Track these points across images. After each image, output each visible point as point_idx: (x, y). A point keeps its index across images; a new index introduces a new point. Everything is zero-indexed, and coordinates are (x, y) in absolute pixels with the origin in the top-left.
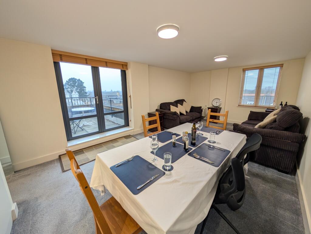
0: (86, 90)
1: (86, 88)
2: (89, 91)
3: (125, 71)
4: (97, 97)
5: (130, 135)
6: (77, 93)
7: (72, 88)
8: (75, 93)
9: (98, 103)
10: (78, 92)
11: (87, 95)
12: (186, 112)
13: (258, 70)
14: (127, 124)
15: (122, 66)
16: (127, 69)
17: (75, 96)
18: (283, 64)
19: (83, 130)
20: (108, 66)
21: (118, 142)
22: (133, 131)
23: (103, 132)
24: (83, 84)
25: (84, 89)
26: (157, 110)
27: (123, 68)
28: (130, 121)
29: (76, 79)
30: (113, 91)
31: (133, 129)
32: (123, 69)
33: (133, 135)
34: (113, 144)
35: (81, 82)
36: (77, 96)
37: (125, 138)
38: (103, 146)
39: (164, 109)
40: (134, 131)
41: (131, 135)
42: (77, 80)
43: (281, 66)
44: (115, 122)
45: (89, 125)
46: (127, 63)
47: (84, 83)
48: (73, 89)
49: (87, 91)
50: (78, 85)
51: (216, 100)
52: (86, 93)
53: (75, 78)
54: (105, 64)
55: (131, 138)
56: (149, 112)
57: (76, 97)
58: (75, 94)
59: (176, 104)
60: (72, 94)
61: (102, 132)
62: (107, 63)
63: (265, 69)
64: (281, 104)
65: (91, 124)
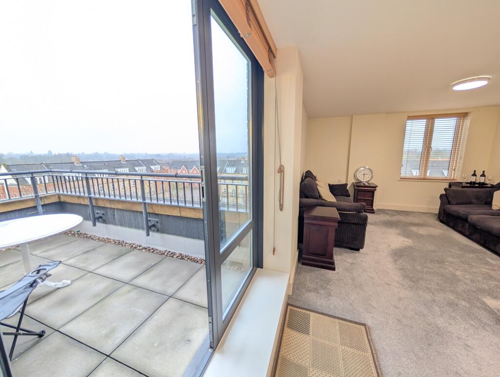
13: (425, 120)
18: (467, 113)
28: (274, 251)
31: (290, 277)
43: (462, 115)
51: (363, 169)
63: (436, 120)
64: (474, 175)
65: (69, 282)
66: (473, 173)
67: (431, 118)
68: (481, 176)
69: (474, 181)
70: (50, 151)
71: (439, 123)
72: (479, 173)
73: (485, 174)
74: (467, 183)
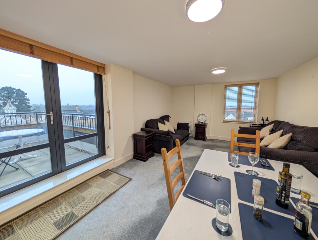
0: (29, 103)
1: (29, 100)
2: (34, 104)
3: (101, 76)
4: (51, 112)
5: (108, 170)
6: (13, 107)
7: (5, 100)
8: (10, 106)
9: (52, 123)
10: (16, 106)
11: (31, 109)
12: (174, 130)
13: (237, 87)
14: (102, 152)
15: (96, 68)
16: (105, 74)
17: (9, 111)
18: (259, 83)
19: (17, 169)
20: (74, 64)
21: (90, 186)
22: (112, 162)
23: (62, 172)
24: (26, 96)
25: (27, 101)
26: (142, 129)
27: (99, 71)
28: (108, 147)
29: (14, 89)
30: (70, 105)
31: (114, 159)
32: (98, 73)
33: (113, 169)
34: (81, 192)
35: (23, 92)
36: (14, 111)
37: (100, 176)
38: (61, 200)
39: (152, 128)
40: (115, 162)
41: (110, 169)
42: (15, 91)
43: (257, 84)
44: (78, 148)
45: (32, 156)
46: (105, 65)
47: (26, 94)
48: (7, 101)
49: (31, 105)
50: (16, 96)
51: (202, 115)
52: (29, 107)
53: (12, 87)
54: (69, 61)
55: (110, 174)
56: (133, 133)
57: (12, 112)
58: (11, 108)
59: (162, 121)
60: (5, 108)
61: (58, 173)
62: (74, 60)
63: (243, 87)
64: (263, 120)
65: (36, 156)
66: (262, 119)
67: (240, 86)
68: (266, 120)
69: (262, 123)
70: (68, 104)
71: (245, 88)
72: (265, 119)
73: (268, 119)
74: (259, 125)
